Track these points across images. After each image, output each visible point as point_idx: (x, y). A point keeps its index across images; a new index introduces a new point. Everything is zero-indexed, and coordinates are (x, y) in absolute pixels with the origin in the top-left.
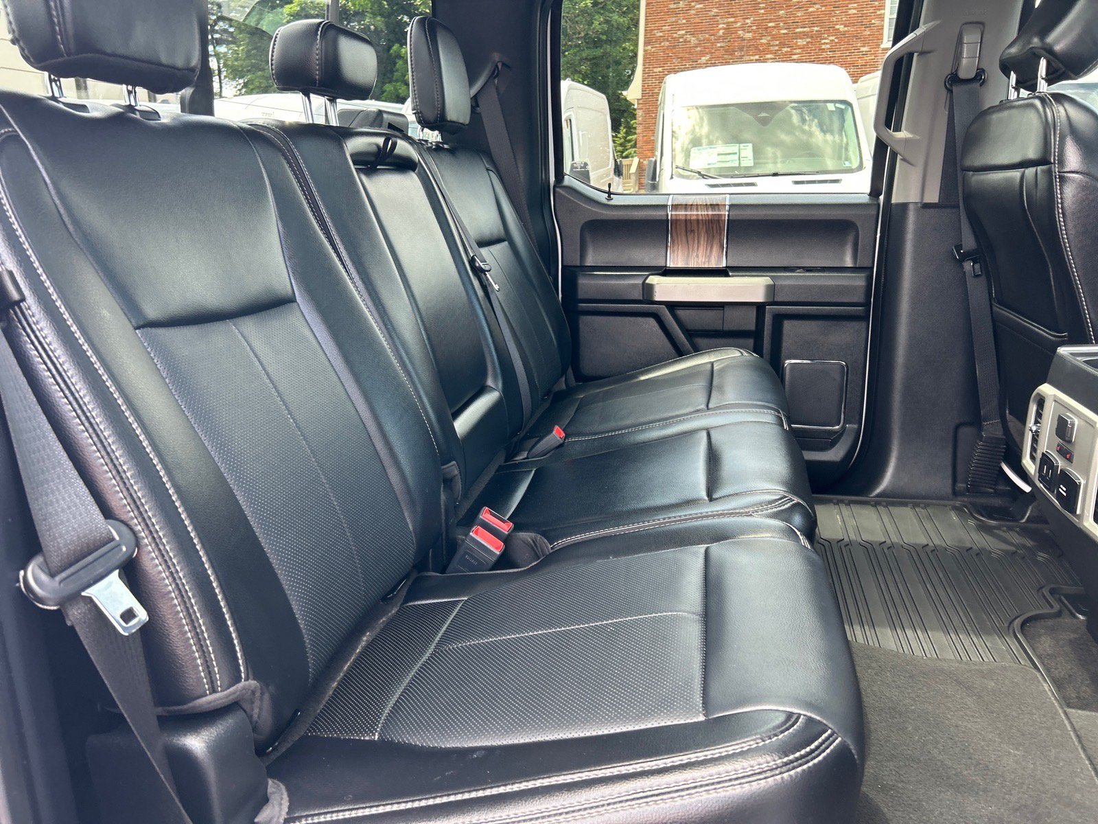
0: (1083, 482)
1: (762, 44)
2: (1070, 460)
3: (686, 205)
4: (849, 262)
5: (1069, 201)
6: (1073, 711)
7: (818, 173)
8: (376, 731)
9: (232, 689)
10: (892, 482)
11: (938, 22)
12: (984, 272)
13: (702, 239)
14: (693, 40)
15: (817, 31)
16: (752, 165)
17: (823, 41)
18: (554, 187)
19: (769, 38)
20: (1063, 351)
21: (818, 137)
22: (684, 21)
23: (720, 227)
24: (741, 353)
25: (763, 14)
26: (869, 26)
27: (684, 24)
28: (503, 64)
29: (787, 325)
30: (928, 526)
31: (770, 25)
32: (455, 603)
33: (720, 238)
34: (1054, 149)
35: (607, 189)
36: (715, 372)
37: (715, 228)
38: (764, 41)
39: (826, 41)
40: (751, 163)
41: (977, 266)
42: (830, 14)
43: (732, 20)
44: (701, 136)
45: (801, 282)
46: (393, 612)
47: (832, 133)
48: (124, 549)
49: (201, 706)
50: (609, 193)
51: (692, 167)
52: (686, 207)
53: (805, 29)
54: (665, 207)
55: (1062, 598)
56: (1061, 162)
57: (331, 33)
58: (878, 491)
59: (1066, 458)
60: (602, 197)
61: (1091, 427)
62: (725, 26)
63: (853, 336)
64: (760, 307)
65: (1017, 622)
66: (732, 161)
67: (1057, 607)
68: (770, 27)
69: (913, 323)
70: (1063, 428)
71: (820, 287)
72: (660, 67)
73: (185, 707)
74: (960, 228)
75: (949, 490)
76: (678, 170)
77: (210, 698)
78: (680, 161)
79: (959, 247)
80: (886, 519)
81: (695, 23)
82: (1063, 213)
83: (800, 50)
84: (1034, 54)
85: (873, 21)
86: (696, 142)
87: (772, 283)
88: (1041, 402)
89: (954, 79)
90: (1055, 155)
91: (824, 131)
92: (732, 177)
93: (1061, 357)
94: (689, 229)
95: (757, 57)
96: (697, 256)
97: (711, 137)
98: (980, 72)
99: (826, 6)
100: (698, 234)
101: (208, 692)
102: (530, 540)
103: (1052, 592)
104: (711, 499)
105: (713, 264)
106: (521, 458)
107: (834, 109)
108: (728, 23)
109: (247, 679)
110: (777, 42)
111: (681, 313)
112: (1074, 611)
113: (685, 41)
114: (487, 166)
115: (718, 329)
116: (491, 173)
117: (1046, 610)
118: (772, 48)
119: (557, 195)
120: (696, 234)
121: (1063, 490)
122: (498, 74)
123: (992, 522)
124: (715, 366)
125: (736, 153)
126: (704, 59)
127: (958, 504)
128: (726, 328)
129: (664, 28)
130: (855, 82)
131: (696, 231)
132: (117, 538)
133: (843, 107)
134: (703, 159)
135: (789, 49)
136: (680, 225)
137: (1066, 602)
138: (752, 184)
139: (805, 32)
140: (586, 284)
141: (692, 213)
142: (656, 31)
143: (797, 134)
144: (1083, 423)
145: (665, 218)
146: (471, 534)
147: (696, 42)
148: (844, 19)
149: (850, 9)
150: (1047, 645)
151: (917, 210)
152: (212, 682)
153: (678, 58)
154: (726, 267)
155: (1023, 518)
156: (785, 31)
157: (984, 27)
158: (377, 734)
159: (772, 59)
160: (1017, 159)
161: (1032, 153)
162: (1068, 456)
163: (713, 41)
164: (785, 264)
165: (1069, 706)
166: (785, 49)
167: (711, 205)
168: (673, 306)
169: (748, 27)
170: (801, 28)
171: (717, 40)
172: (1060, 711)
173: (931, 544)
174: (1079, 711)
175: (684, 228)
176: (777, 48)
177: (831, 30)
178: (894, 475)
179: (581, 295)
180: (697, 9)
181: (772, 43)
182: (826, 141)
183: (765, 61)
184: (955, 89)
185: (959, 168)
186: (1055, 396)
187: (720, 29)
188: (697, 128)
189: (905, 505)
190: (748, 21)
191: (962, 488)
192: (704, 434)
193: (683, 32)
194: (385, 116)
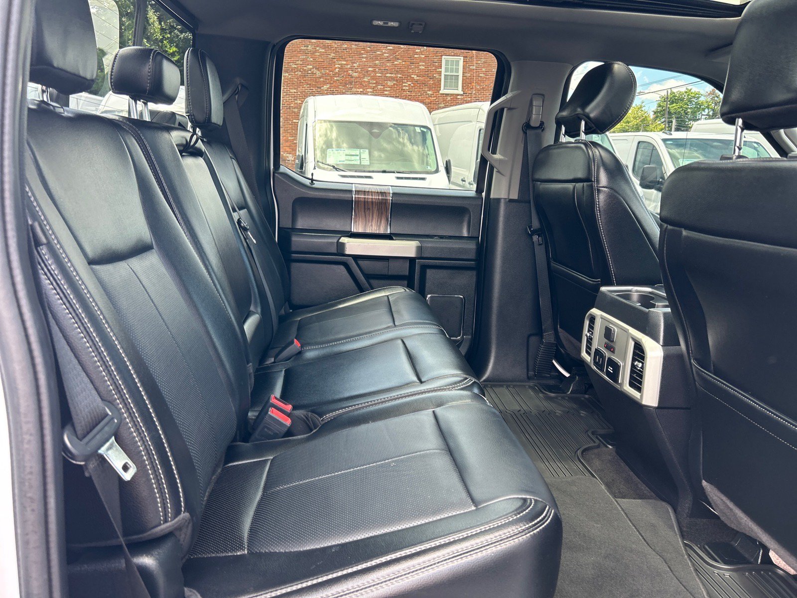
0: (622, 364)
1: (364, 81)
2: (613, 352)
3: (365, 191)
4: (465, 234)
5: (602, 204)
6: (620, 499)
7: (411, 172)
8: (245, 548)
9: (176, 520)
10: (492, 372)
11: (519, 91)
12: (544, 243)
13: (375, 214)
14: (318, 74)
15: (400, 77)
16: (369, 164)
17: (404, 84)
18: (274, 173)
19: (369, 78)
20: (604, 289)
21: (409, 147)
22: (312, 59)
23: (386, 207)
24: (405, 290)
25: (365, 61)
26: (433, 78)
27: (312, 61)
28: (242, 86)
29: (430, 273)
30: (518, 399)
31: (370, 69)
32: (266, 461)
33: (386, 214)
34: (594, 173)
35: (311, 177)
36: (391, 302)
37: (383, 207)
38: (366, 79)
39: (406, 84)
40: (368, 163)
41: (540, 238)
42: (408, 67)
43: (345, 63)
44: (332, 139)
45: (438, 245)
46: (219, 471)
47: (418, 146)
48: (116, 421)
49: (156, 533)
50: (312, 180)
51: (328, 163)
52: (365, 192)
53: (392, 75)
54: (351, 191)
55: (598, 436)
56: (598, 181)
57: (159, 57)
58: (484, 378)
59: (611, 351)
60: (308, 182)
61: (625, 333)
62: (339, 66)
63: (467, 279)
64: (412, 260)
65: (579, 452)
66: (356, 160)
67: (597, 441)
68: (369, 71)
69: (503, 272)
70: (608, 333)
71: (450, 249)
72: (295, 89)
73: (145, 535)
74: (531, 216)
75: (525, 376)
76: (319, 163)
77: (163, 526)
78: (319, 157)
79: (530, 227)
80: (493, 396)
81: (318, 61)
82: (599, 210)
83: (389, 89)
84: (579, 117)
85: (435, 75)
86: (328, 145)
87: (420, 245)
88: (592, 319)
89: (527, 127)
90: (594, 177)
91: (412, 144)
92: (356, 171)
93: (603, 293)
94: (366, 207)
95: (361, 90)
96: (372, 225)
97: (339, 140)
98: (542, 123)
99: (405, 61)
100: (372, 212)
101: (162, 522)
102: (303, 416)
103: (593, 433)
104: (421, 382)
105: (382, 231)
106: (270, 362)
107: (420, 131)
108: (342, 64)
109: (184, 513)
110: (375, 82)
111: (361, 263)
112: (606, 444)
113: (312, 73)
114: (231, 155)
115: (385, 274)
116: (233, 160)
117: (592, 444)
118: (371, 85)
119: (275, 178)
120: (371, 211)
121: (610, 369)
122: (238, 92)
123: (553, 395)
124: (390, 298)
125: (358, 155)
126: (325, 87)
127: (531, 384)
128: (390, 273)
129: (297, 62)
130: (430, 112)
131: (371, 209)
132: (110, 414)
133: (425, 130)
134: (334, 157)
135: (382, 87)
136: (360, 204)
137: (601, 439)
138: (370, 177)
139: (392, 77)
140: (298, 241)
141: (369, 197)
142: (292, 64)
143: (395, 144)
144: (620, 330)
145: (350, 199)
146: (269, 413)
147: (320, 74)
148: (417, 72)
149: (421, 66)
150: (597, 464)
151: (506, 203)
152: (165, 515)
153: (307, 84)
154: (390, 233)
155: (568, 392)
156: (380, 75)
157: (544, 97)
158: (246, 549)
159: (371, 92)
160: (571, 177)
161: (580, 174)
162: (612, 350)
163: (332, 75)
164: (427, 233)
165: (616, 498)
166: (380, 87)
167: (381, 192)
168: (356, 258)
169: (355, 69)
170: (390, 74)
171: (334, 75)
172: (614, 500)
173: (522, 409)
174: (623, 500)
175: (363, 207)
176: (374, 85)
177: (408, 77)
178: (494, 368)
179: (294, 248)
180: (321, 52)
181: (371, 81)
182: (413, 150)
183: (366, 94)
184: (528, 132)
185: (530, 180)
186: (601, 315)
187: (336, 68)
188: (329, 132)
189: (502, 386)
190: (355, 65)
191: (532, 375)
192: (400, 342)
193: (311, 67)
194: (177, 116)
